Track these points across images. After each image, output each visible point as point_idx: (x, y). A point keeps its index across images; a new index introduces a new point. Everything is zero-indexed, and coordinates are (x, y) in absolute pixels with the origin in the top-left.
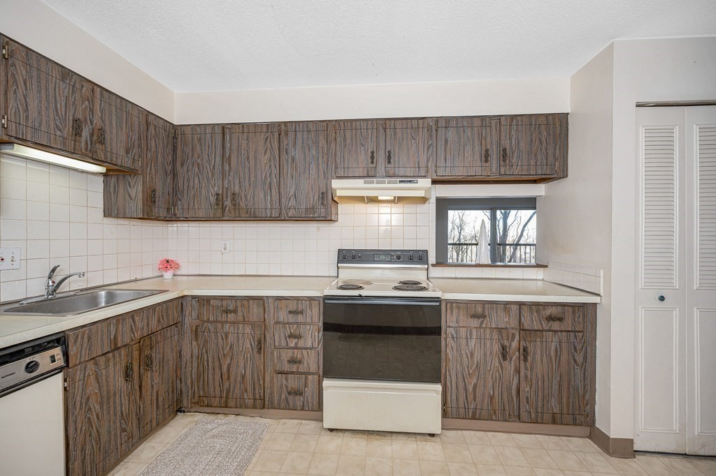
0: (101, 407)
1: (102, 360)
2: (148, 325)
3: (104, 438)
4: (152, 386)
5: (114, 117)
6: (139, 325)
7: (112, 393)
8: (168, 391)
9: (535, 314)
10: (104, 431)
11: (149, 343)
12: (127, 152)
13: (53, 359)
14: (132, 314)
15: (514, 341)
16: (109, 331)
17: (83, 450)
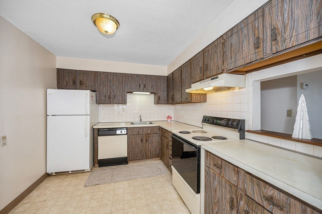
0: (135, 145)
1: (135, 136)
2: (147, 131)
3: (136, 153)
4: (149, 147)
5: (148, 81)
6: (145, 130)
7: (138, 144)
8: (154, 150)
9: (256, 187)
10: (136, 151)
11: (148, 136)
12: (152, 88)
13: (125, 132)
14: (143, 127)
15: (242, 200)
16: (137, 130)
17: (132, 152)
